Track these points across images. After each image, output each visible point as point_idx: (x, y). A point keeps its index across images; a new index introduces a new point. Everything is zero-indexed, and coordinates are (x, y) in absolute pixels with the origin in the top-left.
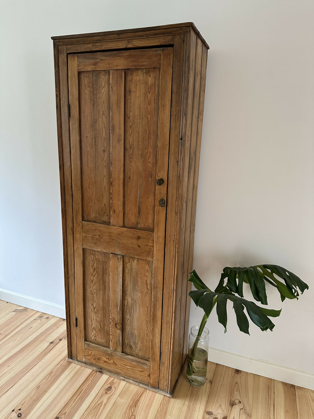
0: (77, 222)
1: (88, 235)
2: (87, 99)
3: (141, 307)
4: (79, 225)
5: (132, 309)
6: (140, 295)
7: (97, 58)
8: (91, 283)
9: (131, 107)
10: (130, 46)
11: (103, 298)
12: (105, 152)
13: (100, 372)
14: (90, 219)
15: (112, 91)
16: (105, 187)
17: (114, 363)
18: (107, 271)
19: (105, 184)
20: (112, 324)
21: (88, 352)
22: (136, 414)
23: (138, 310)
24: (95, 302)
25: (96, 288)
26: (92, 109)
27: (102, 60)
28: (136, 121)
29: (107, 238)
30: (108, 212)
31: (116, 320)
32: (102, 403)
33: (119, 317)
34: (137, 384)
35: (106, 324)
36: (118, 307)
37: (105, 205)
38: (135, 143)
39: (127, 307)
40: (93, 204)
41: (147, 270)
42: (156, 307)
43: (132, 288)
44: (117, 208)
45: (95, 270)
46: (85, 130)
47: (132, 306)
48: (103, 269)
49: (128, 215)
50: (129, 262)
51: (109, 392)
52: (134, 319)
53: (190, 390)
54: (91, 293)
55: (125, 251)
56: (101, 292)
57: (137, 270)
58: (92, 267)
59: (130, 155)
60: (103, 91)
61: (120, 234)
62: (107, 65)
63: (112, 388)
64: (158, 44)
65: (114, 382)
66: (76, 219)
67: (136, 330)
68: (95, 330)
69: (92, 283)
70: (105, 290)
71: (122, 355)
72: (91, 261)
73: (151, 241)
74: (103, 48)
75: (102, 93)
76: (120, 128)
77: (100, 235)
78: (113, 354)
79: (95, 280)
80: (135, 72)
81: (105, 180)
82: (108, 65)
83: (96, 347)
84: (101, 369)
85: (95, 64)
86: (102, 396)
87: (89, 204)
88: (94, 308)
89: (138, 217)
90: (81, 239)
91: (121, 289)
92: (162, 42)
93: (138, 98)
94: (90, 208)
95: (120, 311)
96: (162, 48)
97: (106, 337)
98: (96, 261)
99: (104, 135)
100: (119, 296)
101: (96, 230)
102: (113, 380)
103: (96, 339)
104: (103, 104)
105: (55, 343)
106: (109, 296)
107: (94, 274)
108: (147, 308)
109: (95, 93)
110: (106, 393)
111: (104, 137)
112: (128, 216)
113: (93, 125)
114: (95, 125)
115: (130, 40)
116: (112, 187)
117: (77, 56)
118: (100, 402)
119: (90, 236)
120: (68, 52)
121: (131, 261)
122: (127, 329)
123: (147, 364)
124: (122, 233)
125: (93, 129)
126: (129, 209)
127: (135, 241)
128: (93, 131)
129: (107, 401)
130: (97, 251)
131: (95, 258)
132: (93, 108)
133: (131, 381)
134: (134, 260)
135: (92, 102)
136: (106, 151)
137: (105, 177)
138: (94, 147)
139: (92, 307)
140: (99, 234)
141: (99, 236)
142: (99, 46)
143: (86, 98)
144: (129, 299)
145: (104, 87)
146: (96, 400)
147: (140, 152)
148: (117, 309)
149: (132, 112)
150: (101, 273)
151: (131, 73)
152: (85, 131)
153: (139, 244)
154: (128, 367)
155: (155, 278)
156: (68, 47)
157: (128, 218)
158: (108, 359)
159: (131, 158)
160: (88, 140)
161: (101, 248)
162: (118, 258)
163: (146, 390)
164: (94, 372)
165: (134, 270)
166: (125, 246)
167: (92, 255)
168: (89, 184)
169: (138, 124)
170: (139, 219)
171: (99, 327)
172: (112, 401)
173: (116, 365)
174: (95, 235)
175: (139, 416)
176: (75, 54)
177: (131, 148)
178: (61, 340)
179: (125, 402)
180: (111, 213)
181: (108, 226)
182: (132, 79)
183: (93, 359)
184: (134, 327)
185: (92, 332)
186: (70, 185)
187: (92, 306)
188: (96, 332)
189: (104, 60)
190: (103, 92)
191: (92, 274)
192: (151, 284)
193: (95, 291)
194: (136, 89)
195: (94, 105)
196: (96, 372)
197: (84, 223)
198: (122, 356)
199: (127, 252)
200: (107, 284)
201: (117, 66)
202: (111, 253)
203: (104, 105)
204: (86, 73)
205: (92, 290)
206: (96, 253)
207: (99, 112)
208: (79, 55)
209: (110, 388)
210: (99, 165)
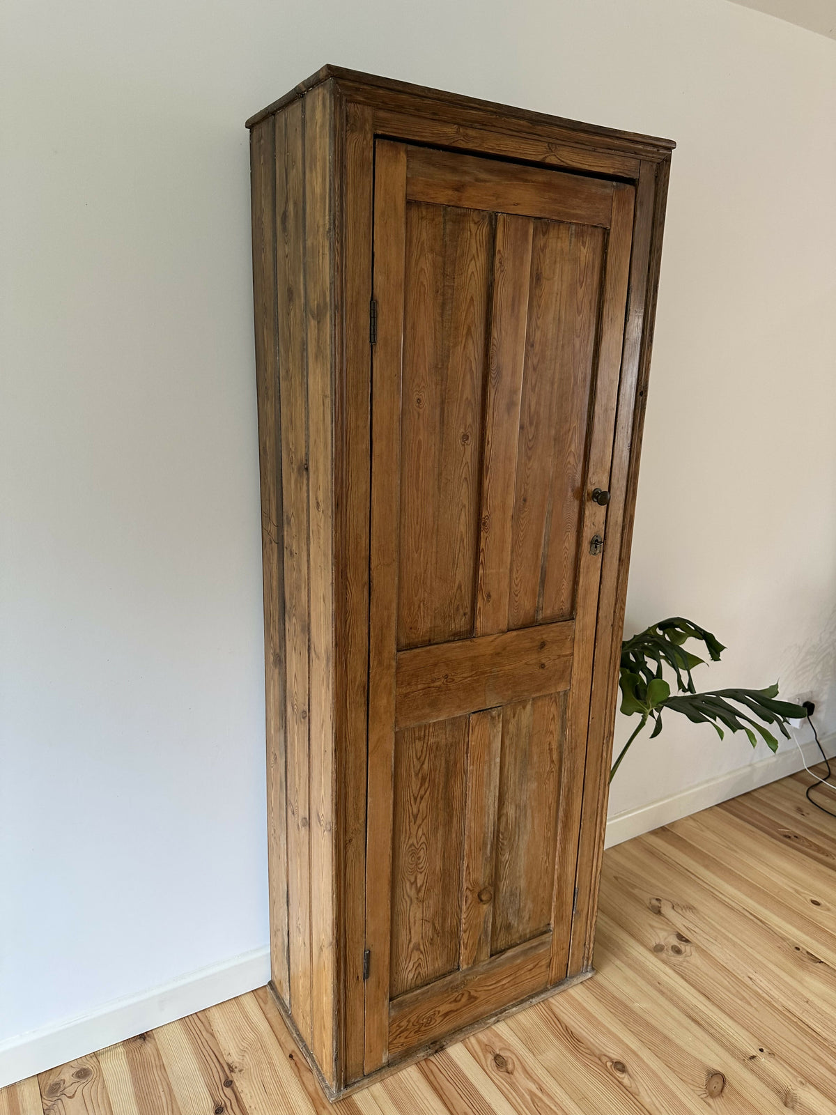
0: (380, 663)
1: (414, 688)
2: (424, 286)
3: (536, 815)
4: (389, 666)
5: (515, 833)
6: (535, 785)
7: (465, 173)
8: (412, 824)
9: (539, 318)
10: (552, 160)
11: (444, 848)
12: (467, 439)
13: (436, 1052)
14: (417, 640)
15: (502, 271)
16: (462, 535)
18: (459, 765)
19: (462, 528)
20: (469, 901)
21: (398, 1026)
22: (601, 1051)
23: (529, 826)
24: (421, 873)
25: (425, 831)
26: (439, 319)
27: (477, 180)
28: (548, 353)
29: (464, 675)
30: (468, 603)
31: (481, 882)
32: (531, 1093)
33: (488, 871)
35: (450, 912)
36: (486, 847)
37: (460, 587)
38: (542, 409)
39: (505, 835)
40: (426, 595)
41: (553, 718)
42: (572, 793)
43: (517, 780)
44: (497, 586)
45: (426, 779)
46: (414, 381)
47: (515, 826)
48: (447, 768)
49: (517, 596)
50: (514, 717)
51: (510, 1067)
52: (519, 853)
54: (410, 853)
55: (510, 692)
56: (440, 833)
57: (531, 727)
58: (417, 775)
59: (530, 441)
60: (472, 268)
61: (499, 653)
62: (491, 198)
63: (502, 1054)
64: (611, 171)
65: (487, 1043)
66: (380, 653)
67: (524, 876)
68: (419, 949)
69: (415, 823)
70: (452, 822)
71: (490, 963)
72: (415, 760)
73: (568, 643)
74: (485, 148)
75: (470, 272)
76: (514, 373)
77: (447, 675)
78: (468, 978)
79: (425, 808)
80: (554, 228)
81: (463, 517)
82: (494, 198)
83: (423, 994)
84: (435, 1042)
85: (459, 188)
86: (512, 1085)
87: (416, 596)
88: (418, 891)
89: (539, 594)
90: (393, 707)
91: (497, 794)
92: (618, 168)
93: (555, 295)
94: (416, 606)
95: (491, 853)
96: (614, 183)
97: (448, 946)
98: (428, 755)
99: (467, 393)
100: (491, 817)
101: (435, 665)
103: (419, 973)
104: (469, 307)
105: (228, 1104)
106: (461, 833)
107: (422, 792)
108: (550, 808)
109: (449, 270)
110: (508, 1073)
111: (467, 398)
112: (517, 599)
113: (439, 366)
114: (445, 364)
115: (554, 146)
116: (486, 533)
117: (407, 152)
118: (528, 1098)
119: (420, 687)
120: (380, 132)
121: (518, 711)
122: (501, 889)
123: (547, 940)
124: (504, 649)
125: (439, 378)
126: (518, 580)
128: (436, 384)
129: (534, 1081)
130: (432, 725)
131: (425, 746)
132: (442, 315)
134: (524, 708)
135: (440, 298)
136: (470, 438)
137: (463, 510)
138: (437, 429)
139: (413, 889)
140: (447, 672)
142: (476, 138)
143: (422, 283)
144: (511, 811)
145: (476, 256)
146: (519, 1101)
147: (553, 432)
148: (484, 853)
149: (540, 329)
150: (442, 779)
151: (544, 230)
152: (414, 385)
153: (543, 661)
154: (504, 982)
155: (574, 727)
156: (381, 114)
157: (516, 604)
158: (455, 1001)
159: (532, 448)
160: (421, 411)
161: (448, 710)
162: (491, 717)
163: (547, 1001)
164: (423, 1063)
165: (524, 731)
166: (510, 679)
167: (417, 741)
168: (417, 539)
169: (553, 362)
170: (541, 599)
171: (430, 934)
172: (540, 1072)
173: (476, 998)
174: (433, 681)
175: (608, 1049)
176: (398, 144)
177: (531, 423)
178: (229, 1083)
179: (555, 1052)
180: (480, 604)
181: (469, 642)
182: (545, 246)
183: (413, 1033)
184: (519, 872)
185: (408, 961)
186: (364, 553)
187: (411, 889)
188: (422, 952)
189: (485, 181)
190: (473, 273)
191: (416, 795)
192: (560, 746)
193: (423, 838)
194: (554, 270)
195: (443, 305)
196: (427, 1059)
197: (402, 657)
198: (490, 966)
199: (515, 692)
200: (456, 804)
201: (518, 204)
203: (472, 308)
204: (427, 209)
205: (415, 843)
206: (431, 730)
207: (456, 328)
208: (411, 147)
209: (500, 1061)
210: (449, 478)
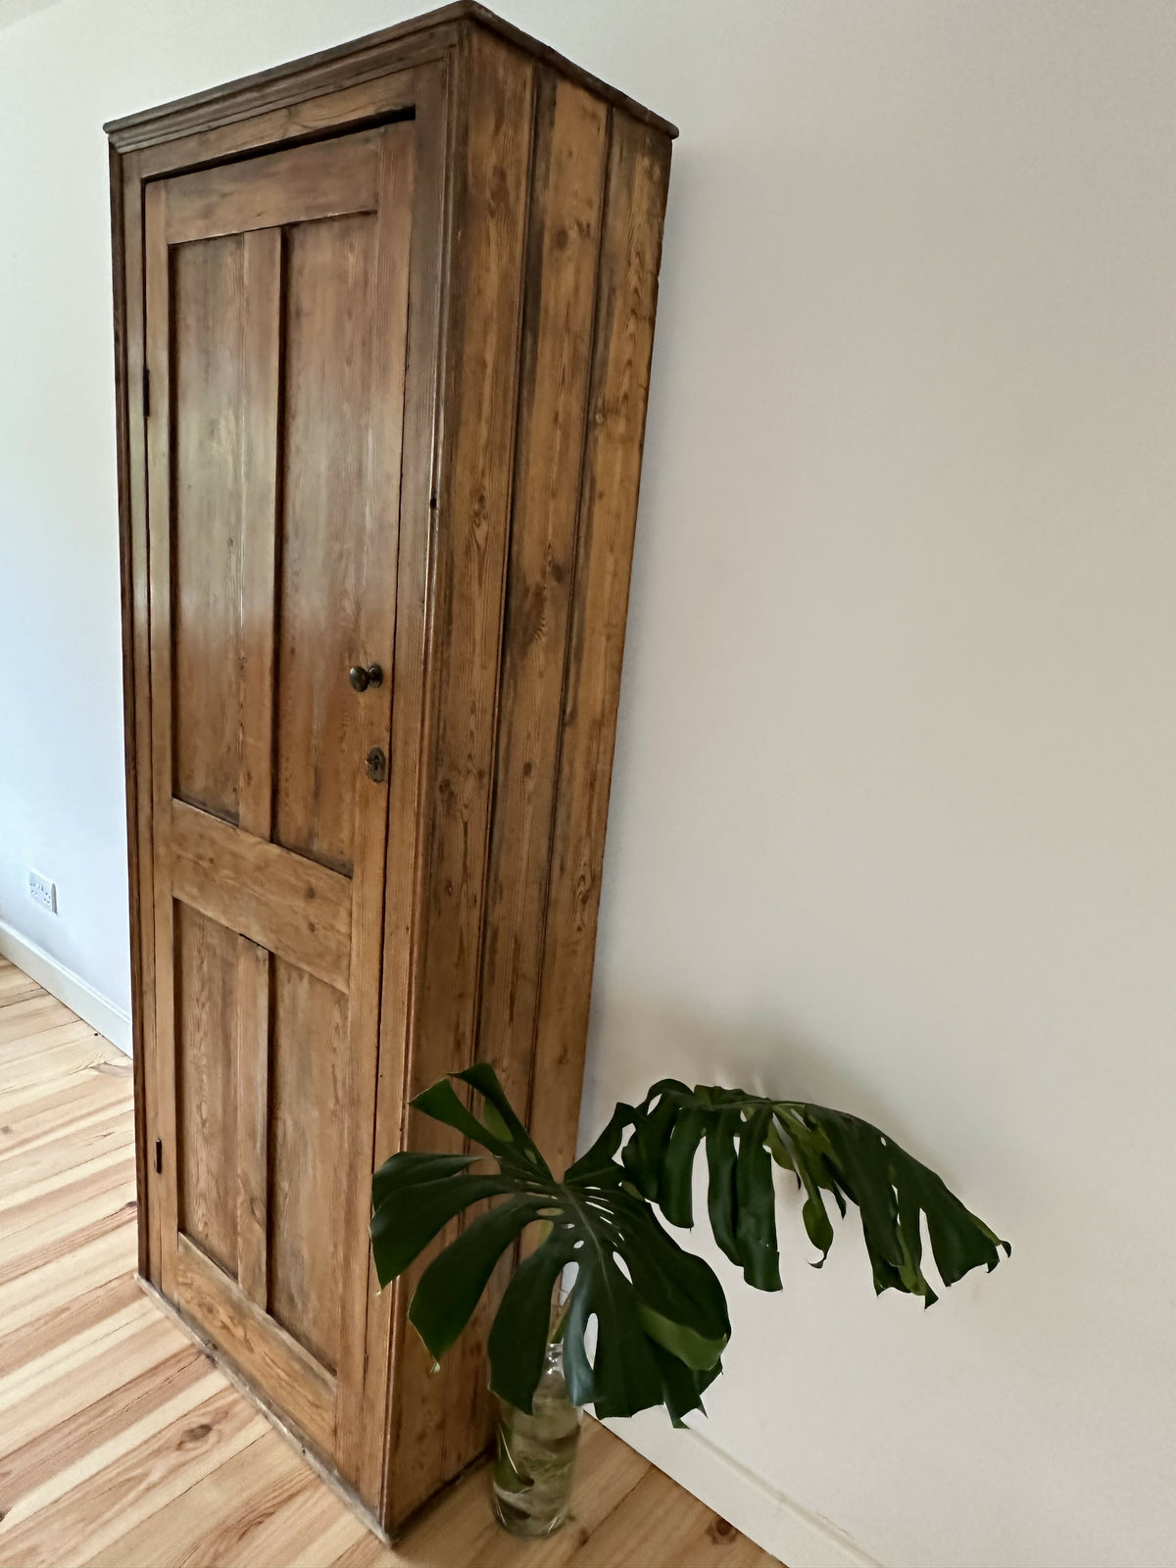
0: (160, 800)
1: (185, 854)
2: (191, 345)
3: (319, 1163)
4: (166, 810)
5: (294, 1161)
6: (316, 1114)
7: (212, 192)
8: (196, 1029)
10: (294, 131)
11: (224, 1095)
13: (208, 1357)
14: (192, 794)
17: (247, 1341)
18: (233, 997)
19: (229, 668)
20: (242, 1198)
21: (184, 1271)
23: (310, 1172)
25: (206, 1052)
27: (224, 195)
28: (311, 427)
29: (228, 873)
31: (253, 1184)
32: (146, 1475)
33: (259, 1179)
34: (299, 1446)
35: (231, 1192)
36: (256, 1141)
37: (229, 749)
39: (281, 1150)
41: (338, 1028)
43: (295, 1083)
44: (257, 766)
45: (206, 984)
47: (294, 1151)
48: (224, 990)
49: (288, 797)
50: (289, 981)
51: (189, 1445)
52: (300, 1199)
53: (480, 1544)
54: (195, 1067)
55: (275, 936)
56: (220, 1069)
57: (309, 1017)
58: (198, 970)
60: (229, 314)
61: (261, 868)
62: (236, 215)
63: (210, 1434)
64: (370, 111)
65: (232, 1412)
66: (160, 788)
67: (305, 1243)
68: (206, 1201)
69: (198, 1032)
70: (229, 1067)
71: (266, 1319)
72: (196, 950)
73: (344, 914)
74: (224, 150)
75: (227, 322)
76: (265, 459)
78: (244, 1305)
79: (205, 1021)
80: (312, 236)
82: (239, 215)
84: (215, 1347)
85: (206, 214)
86: (157, 1453)
87: (191, 737)
88: (204, 1123)
89: (313, 809)
90: (169, 863)
91: (266, 1077)
92: (382, 100)
93: (317, 337)
94: (192, 751)
95: (262, 1155)
96: (382, 128)
97: (230, 1237)
98: (206, 954)
100: (260, 1103)
101: (202, 837)
102: (235, 1403)
103: (207, 1235)
106: (236, 1094)
109: (209, 323)
110: (180, 1444)
111: (231, 489)
112: (288, 801)
115: (294, 108)
116: (245, 682)
117: (167, 188)
118: (138, 1472)
119: (190, 856)
120: (144, 176)
121: (293, 981)
122: (280, 1231)
123: (330, 1384)
124: (267, 865)
127: (299, 904)
128: (203, 467)
129: (164, 1478)
130: (208, 919)
131: (204, 940)
132: (206, 380)
133: (285, 1430)
134: (300, 979)
135: (204, 357)
136: (234, 544)
139: (199, 1116)
140: (212, 855)
141: (212, 861)
142: (217, 141)
143: (189, 341)
144: (287, 1122)
145: (231, 298)
146: (132, 1463)
147: (321, 553)
148: (254, 1147)
150: (220, 1001)
151: (302, 240)
153: (312, 920)
154: (281, 1373)
155: (355, 1065)
157: (287, 809)
158: (232, 1319)
161: (215, 908)
162: (257, 956)
163: (318, 1481)
164: (193, 1350)
165: (301, 1016)
166: (273, 917)
167: (197, 929)
170: (315, 818)
171: (215, 1195)
172: (179, 1486)
173: (252, 1351)
174: (201, 858)
176: (160, 182)
177: (297, 538)
180: (241, 783)
181: (232, 830)
182: (303, 265)
183: (196, 1302)
184: (301, 1229)
185: (197, 1204)
188: (208, 1209)
189: (229, 194)
191: (198, 996)
192: (345, 1083)
193: (205, 1060)
194: (315, 301)
196: (200, 1352)
197: (176, 805)
198: (266, 1324)
199: (281, 941)
201: (263, 213)
202: (241, 935)
204: (192, 250)
205: (199, 1057)
206: (208, 926)
208: (168, 182)
209: (202, 1431)
